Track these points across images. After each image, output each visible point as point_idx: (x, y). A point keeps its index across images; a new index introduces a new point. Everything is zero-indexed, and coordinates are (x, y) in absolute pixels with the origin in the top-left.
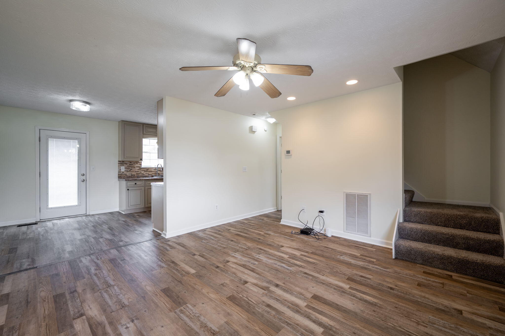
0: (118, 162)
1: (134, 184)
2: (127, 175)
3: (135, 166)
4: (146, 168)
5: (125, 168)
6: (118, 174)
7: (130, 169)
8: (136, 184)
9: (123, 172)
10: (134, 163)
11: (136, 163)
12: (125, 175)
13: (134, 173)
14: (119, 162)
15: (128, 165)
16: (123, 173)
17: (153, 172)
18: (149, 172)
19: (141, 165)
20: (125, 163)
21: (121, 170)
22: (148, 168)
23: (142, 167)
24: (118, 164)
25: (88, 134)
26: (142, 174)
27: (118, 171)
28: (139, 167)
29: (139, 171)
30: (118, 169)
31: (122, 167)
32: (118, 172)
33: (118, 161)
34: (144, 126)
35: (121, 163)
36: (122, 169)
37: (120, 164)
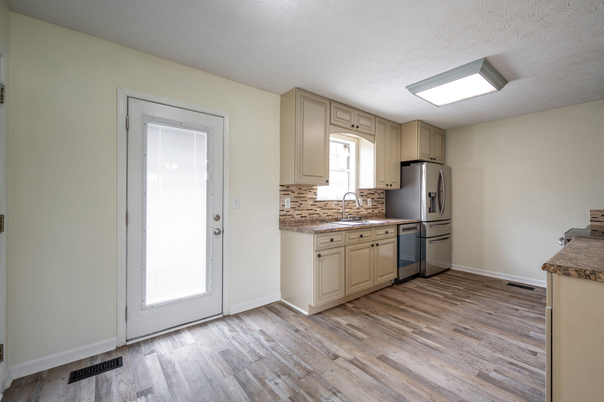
0: (279, 188)
1: (329, 240)
2: (294, 217)
3: (308, 197)
4: (324, 201)
5: (291, 202)
6: (280, 216)
7: (298, 204)
8: (332, 240)
9: (287, 211)
10: (306, 190)
11: (308, 190)
12: (290, 217)
13: (305, 213)
14: (282, 188)
15: (295, 194)
16: (289, 213)
17: (335, 209)
18: (328, 209)
19: (316, 195)
20: (290, 191)
21: (284, 205)
22: (326, 201)
23: (318, 199)
24: (279, 193)
25: (227, 118)
26: (318, 216)
27: (280, 208)
28: (314, 200)
29: (312, 207)
30: (280, 204)
31: (286, 200)
32: (279, 210)
33: (281, 186)
34: (333, 104)
35: (286, 189)
36: (286, 204)
37: (284, 193)
